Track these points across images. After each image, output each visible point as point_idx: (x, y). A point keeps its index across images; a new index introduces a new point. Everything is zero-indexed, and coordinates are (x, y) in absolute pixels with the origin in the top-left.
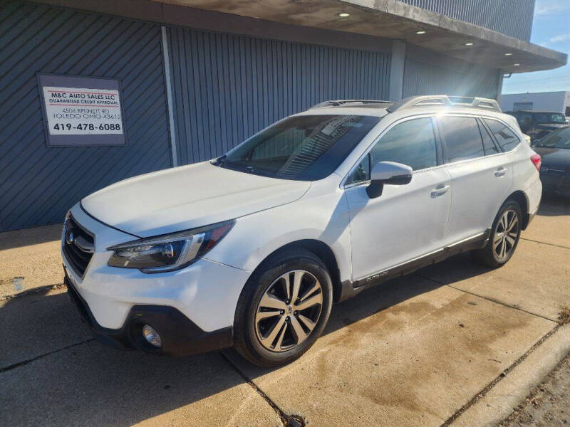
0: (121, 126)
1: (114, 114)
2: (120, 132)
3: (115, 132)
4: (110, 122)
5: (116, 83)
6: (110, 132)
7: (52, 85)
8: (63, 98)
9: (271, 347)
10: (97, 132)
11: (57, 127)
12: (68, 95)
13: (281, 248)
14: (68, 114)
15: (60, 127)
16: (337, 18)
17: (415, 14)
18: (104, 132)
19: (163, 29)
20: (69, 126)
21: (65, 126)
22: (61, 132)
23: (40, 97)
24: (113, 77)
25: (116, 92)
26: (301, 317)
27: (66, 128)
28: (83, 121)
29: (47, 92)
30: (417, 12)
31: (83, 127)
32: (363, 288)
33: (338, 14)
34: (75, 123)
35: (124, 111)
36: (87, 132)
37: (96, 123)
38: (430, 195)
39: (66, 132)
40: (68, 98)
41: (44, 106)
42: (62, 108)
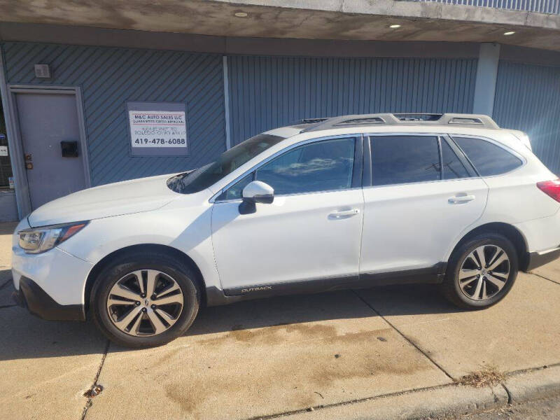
0: (186, 141)
1: (181, 132)
2: (185, 145)
3: (181, 145)
4: (177, 137)
5: (183, 105)
6: (177, 145)
7: (136, 109)
8: (143, 120)
9: (125, 330)
10: (167, 145)
11: (137, 141)
12: (147, 116)
13: (126, 248)
14: (146, 131)
15: (140, 141)
16: (388, 30)
17: (485, 15)
18: (172, 145)
19: (225, 58)
20: (146, 141)
21: (143, 141)
22: (139, 145)
23: (127, 118)
24: (181, 101)
25: (183, 113)
26: (159, 311)
27: (144, 142)
28: (157, 136)
29: (132, 114)
30: (488, 12)
31: (157, 141)
32: (239, 297)
33: (389, 26)
34: (150, 138)
35: (188, 129)
36: (160, 145)
37: (167, 138)
38: (327, 216)
39: (144, 145)
40: (147, 119)
41: (129, 126)
42: (141, 127)
